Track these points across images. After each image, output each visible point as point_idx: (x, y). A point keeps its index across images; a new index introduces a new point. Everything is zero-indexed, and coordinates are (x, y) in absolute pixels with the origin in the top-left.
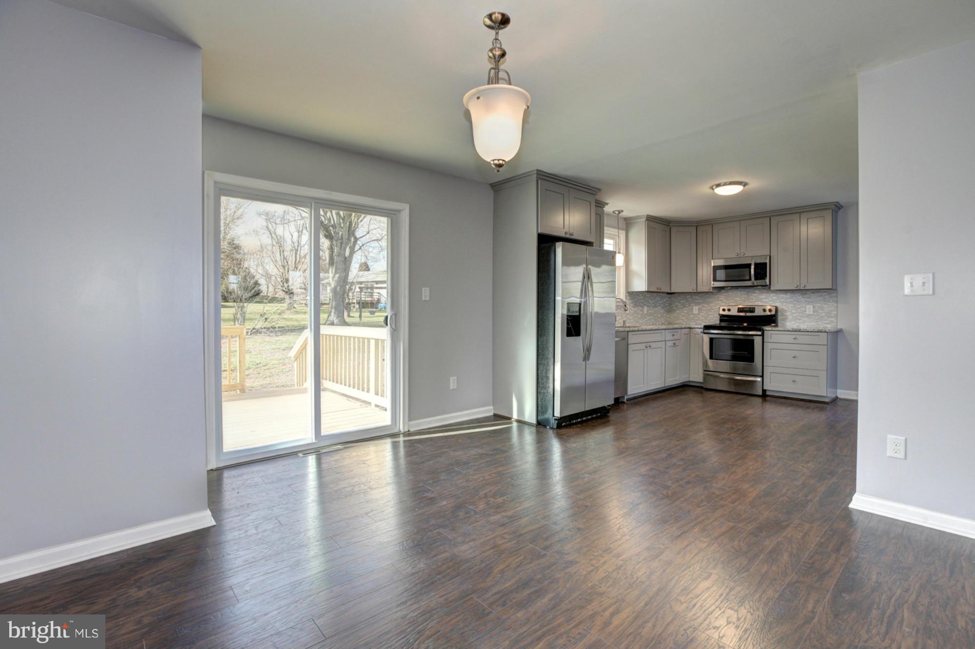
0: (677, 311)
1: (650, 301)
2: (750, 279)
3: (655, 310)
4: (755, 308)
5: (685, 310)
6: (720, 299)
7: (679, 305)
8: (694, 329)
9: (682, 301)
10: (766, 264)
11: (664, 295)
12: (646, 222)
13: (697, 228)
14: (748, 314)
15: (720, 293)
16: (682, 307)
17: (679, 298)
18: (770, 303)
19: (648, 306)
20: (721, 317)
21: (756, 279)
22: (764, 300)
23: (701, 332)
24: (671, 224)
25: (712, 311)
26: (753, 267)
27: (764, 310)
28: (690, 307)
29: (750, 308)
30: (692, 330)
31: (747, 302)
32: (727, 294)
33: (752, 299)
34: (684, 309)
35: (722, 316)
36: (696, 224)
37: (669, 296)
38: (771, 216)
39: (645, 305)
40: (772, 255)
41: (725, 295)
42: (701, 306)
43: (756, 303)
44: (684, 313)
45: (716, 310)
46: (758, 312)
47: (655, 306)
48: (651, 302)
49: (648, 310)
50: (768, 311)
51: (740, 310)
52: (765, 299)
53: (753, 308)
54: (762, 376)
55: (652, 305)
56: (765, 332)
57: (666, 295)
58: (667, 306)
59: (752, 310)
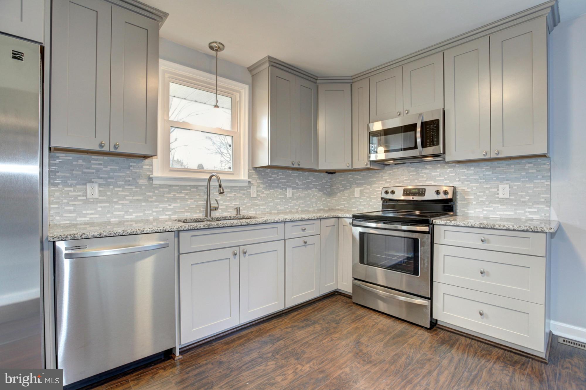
0: (339, 195)
1: (297, 181)
2: (416, 147)
3: (306, 192)
4: (425, 189)
5: (347, 193)
6: (384, 178)
7: (340, 186)
8: (342, 219)
9: (343, 182)
10: (438, 120)
11: (322, 175)
12: (270, 67)
13: (351, 85)
14: (416, 198)
15: (383, 171)
16: (343, 189)
17: (340, 179)
18: (445, 182)
19: (293, 188)
20: (383, 202)
21: (424, 145)
22: (437, 179)
23: (350, 224)
24: (318, 81)
25: (375, 194)
26: (419, 129)
27: (438, 192)
28: (351, 190)
29: (419, 189)
30: (340, 219)
31: (416, 181)
32: (391, 172)
33: (423, 177)
34: (345, 191)
35: (384, 200)
36: (351, 81)
37: (330, 175)
38: (445, 50)
39: (289, 186)
40: (446, 109)
41: (390, 173)
42: (363, 188)
43: (428, 183)
44: (345, 196)
45: (378, 192)
46: (430, 195)
47: (307, 188)
48: (300, 183)
49: (293, 194)
50: (442, 194)
51: (406, 192)
52: (440, 176)
53: (422, 189)
54: (431, 299)
55: (301, 187)
56: (435, 226)
57: (327, 174)
58: (328, 188)
59: (422, 192)
